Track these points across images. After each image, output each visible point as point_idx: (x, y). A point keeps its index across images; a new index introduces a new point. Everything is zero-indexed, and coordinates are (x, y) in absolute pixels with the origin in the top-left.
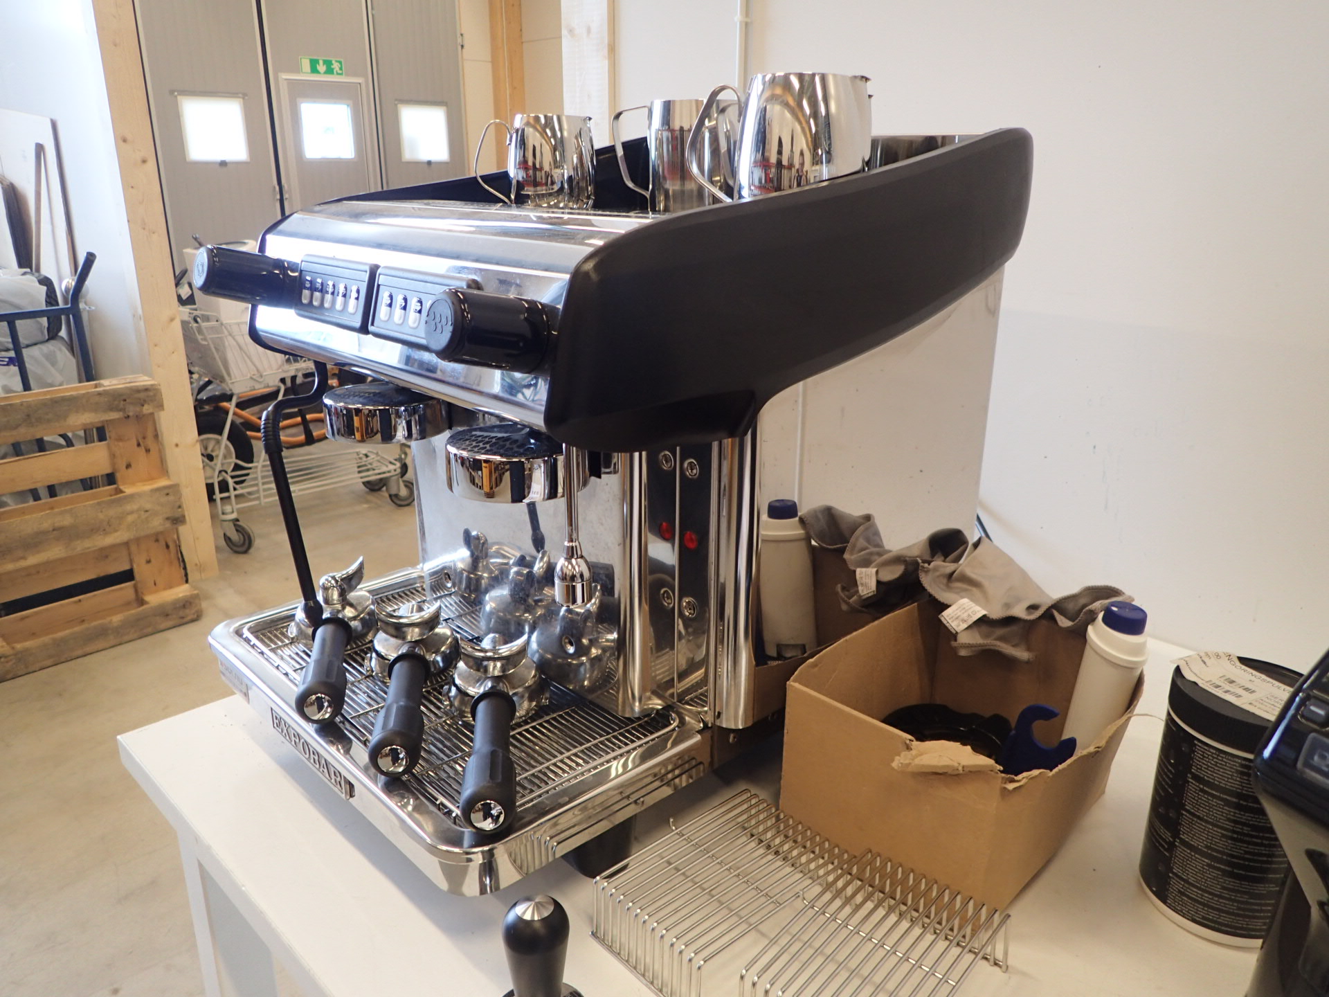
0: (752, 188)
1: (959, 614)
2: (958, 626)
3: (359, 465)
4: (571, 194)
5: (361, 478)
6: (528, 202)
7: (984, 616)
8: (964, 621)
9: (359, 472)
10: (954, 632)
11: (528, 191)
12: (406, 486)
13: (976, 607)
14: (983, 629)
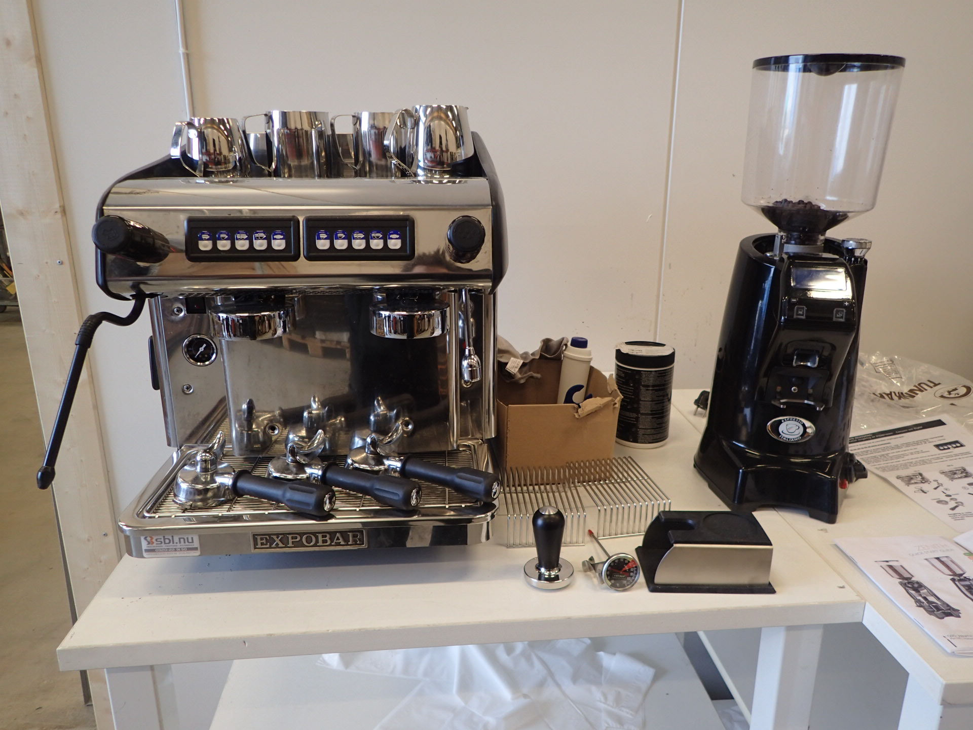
0: (426, 161)
1: (513, 365)
2: (515, 370)
4: (241, 170)
6: (212, 176)
7: (523, 363)
8: (516, 368)
10: (513, 374)
11: (212, 168)
13: (519, 360)
14: (525, 369)
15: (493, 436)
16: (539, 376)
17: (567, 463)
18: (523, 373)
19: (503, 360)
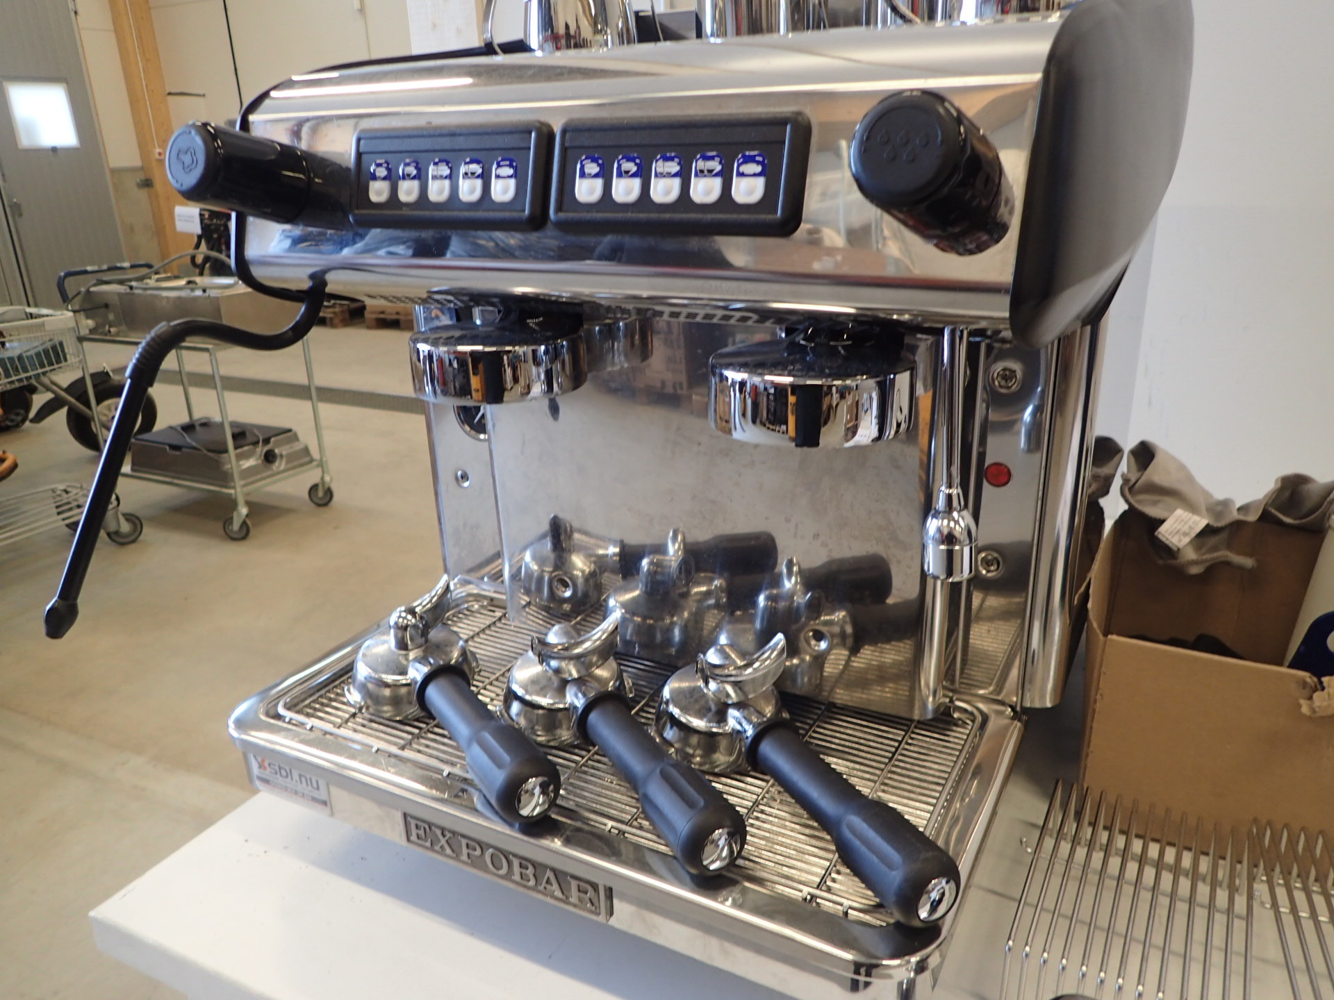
1: (1179, 527)
2: (1181, 540)
3: (58, 504)
5: (64, 519)
7: (1208, 525)
8: (1185, 534)
9: (59, 513)
10: (1175, 549)
12: (127, 520)
13: (1196, 518)
14: (1213, 540)
15: (1049, 705)
16: (1248, 562)
17: (1255, 821)
18: (1203, 551)
19: (1153, 511)
